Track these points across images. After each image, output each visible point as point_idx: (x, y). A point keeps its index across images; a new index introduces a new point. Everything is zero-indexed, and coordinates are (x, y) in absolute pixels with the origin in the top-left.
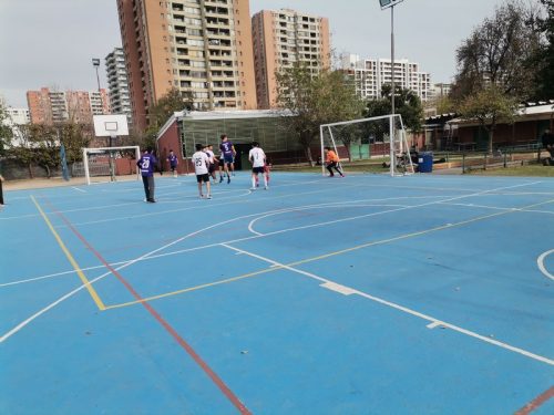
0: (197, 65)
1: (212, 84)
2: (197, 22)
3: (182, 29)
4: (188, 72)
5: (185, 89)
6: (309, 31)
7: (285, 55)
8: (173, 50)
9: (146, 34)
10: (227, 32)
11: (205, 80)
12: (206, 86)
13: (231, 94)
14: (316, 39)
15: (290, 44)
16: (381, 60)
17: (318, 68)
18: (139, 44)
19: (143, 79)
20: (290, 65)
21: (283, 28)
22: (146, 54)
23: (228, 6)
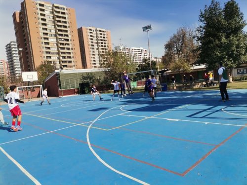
0: (54, 49)
1: (61, 58)
2: (53, 31)
3: (46, 34)
4: (49, 53)
7: (92, 45)
8: (42, 43)
9: (29, 36)
10: (67, 36)
11: (58, 56)
12: (59, 58)
13: (70, 62)
14: (106, 39)
15: (95, 41)
16: (132, 48)
17: (107, 51)
18: (25, 40)
19: (27, 55)
20: (95, 50)
21: (91, 34)
22: (29, 45)
23: (67, 25)
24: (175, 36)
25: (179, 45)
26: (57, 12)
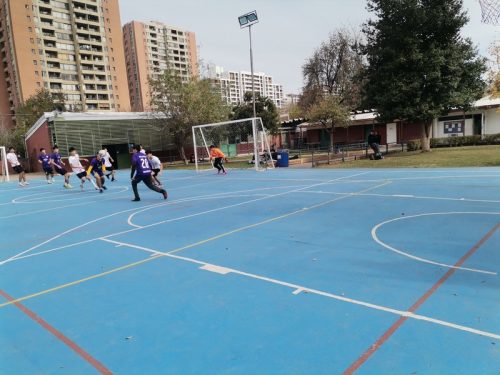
0: (68, 68)
1: (84, 87)
2: (66, 28)
3: (51, 32)
4: (58, 75)
5: (56, 91)
6: (178, 43)
7: (156, 63)
8: (41, 52)
9: (10, 34)
10: (98, 38)
11: (76, 83)
12: (78, 88)
13: (104, 97)
14: (185, 50)
15: (160, 53)
16: (243, 72)
17: (187, 76)
18: (2, 44)
19: (8, 79)
21: (153, 38)
22: (11, 55)
23: (98, 14)
25: (332, 66)
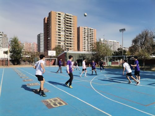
0: (63, 39)
1: (66, 44)
2: (64, 29)
3: (60, 30)
4: (60, 40)
7: (85, 38)
8: (57, 35)
9: (50, 30)
10: (71, 31)
11: (64, 42)
12: (65, 44)
13: (71, 46)
14: (93, 34)
15: (86, 35)
16: (109, 40)
17: (93, 41)
18: (48, 33)
20: (86, 40)
21: (85, 31)
23: (72, 25)
24: (140, 35)
25: (142, 40)
26: (67, 18)
